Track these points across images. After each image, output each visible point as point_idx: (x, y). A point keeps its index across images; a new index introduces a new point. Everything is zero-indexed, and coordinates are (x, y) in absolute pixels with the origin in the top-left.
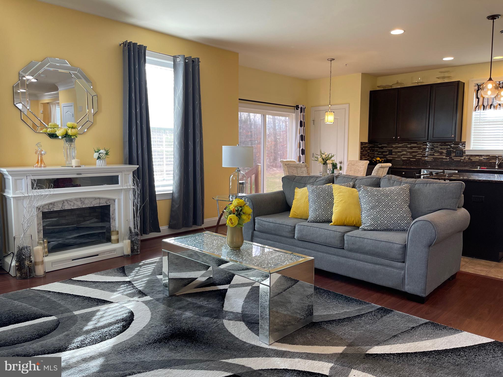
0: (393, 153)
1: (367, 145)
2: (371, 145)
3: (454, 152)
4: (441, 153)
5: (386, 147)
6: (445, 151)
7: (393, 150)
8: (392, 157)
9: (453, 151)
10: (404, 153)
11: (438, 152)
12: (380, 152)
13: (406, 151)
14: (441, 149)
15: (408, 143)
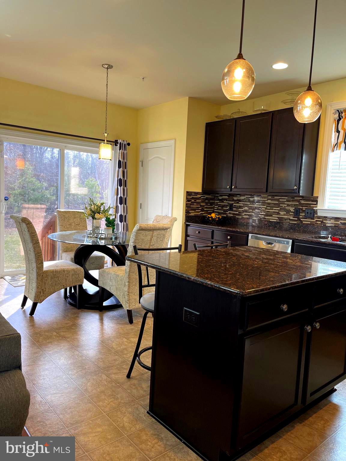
0: (234, 209)
1: (199, 196)
2: (206, 196)
3: (304, 211)
4: (288, 212)
5: (226, 200)
6: (292, 209)
7: (234, 204)
8: (233, 214)
9: (302, 209)
10: (246, 208)
11: (284, 210)
12: (219, 206)
13: (248, 207)
14: (288, 205)
15: (250, 195)
